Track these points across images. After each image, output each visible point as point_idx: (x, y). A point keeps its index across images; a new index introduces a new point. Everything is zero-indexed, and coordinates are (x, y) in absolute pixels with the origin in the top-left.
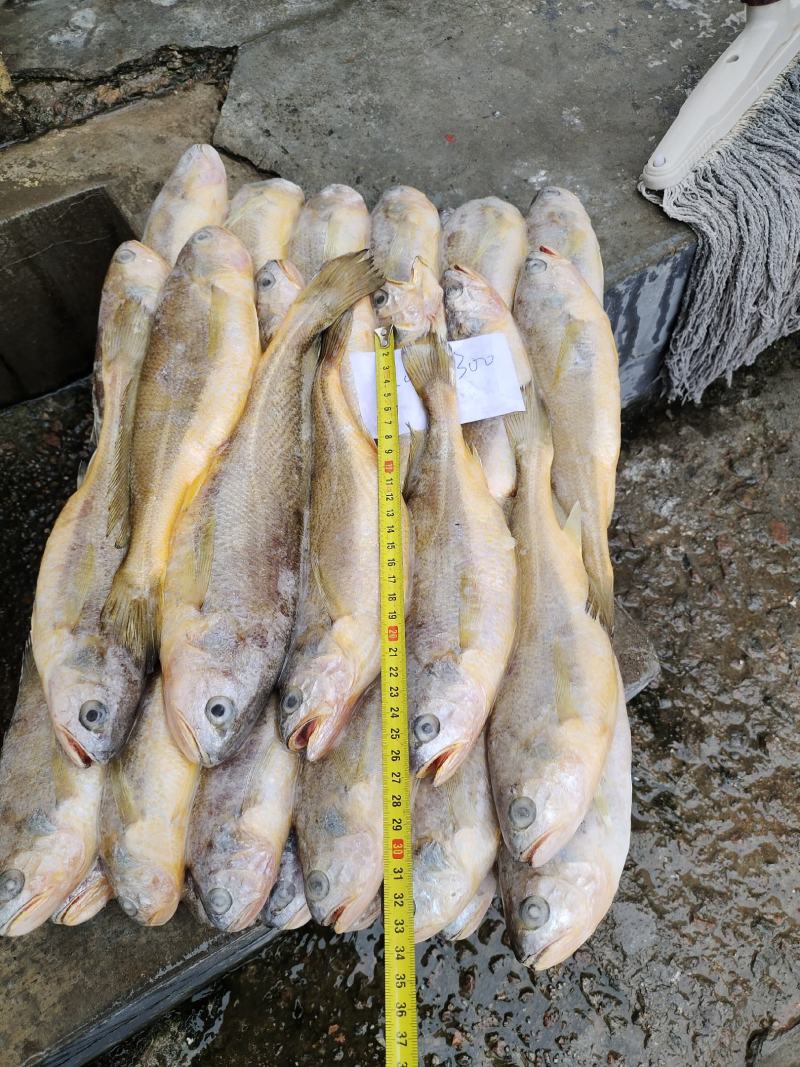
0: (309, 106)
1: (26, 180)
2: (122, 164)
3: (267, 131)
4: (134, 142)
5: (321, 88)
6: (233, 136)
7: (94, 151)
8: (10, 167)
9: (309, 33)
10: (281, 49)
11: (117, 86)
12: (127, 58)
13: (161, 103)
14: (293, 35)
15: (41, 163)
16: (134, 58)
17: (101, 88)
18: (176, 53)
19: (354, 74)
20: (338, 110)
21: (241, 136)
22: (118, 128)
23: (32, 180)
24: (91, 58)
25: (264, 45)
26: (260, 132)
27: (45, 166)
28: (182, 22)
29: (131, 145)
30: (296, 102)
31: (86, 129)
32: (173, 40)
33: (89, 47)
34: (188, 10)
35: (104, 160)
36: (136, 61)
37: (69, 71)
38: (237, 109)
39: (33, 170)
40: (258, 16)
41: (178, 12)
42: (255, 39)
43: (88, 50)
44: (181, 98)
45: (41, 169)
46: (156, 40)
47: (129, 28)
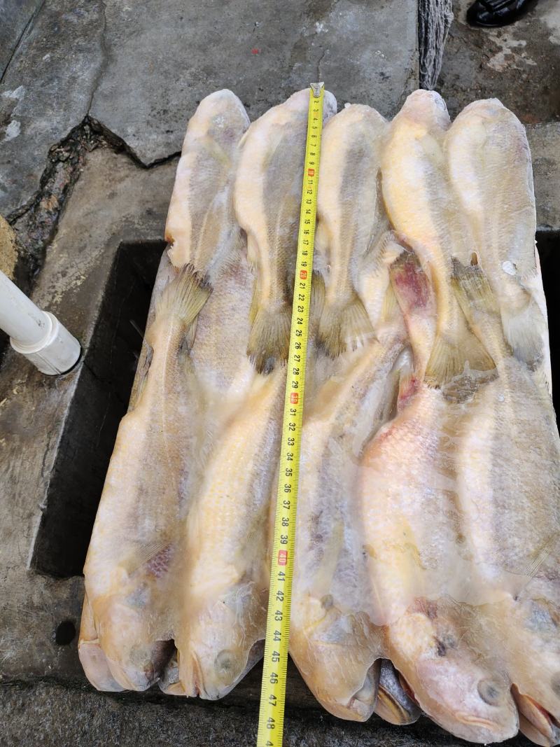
0: (167, 104)
1: (74, 282)
2: (112, 224)
3: (168, 131)
4: (100, 210)
5: (160, 91)
6: (154, 151)
7: (86, 234)
8: (54, 287)
9: (113, 78)
10: (112, 95)
11: (50, 195)
12: (40, 174)
13: (83, 182)
14: (106, 86)
15: (67, 268)
16: (43, 170)
17: (43, 204)
18: (58, 150)
19: (165, 72)
20: (184, 92)
21: (158, 146)
22: (80, 213)
23: (78, 278)
24: (20, 193)
25: (99, 102)
26: (165, 135)
27: (72, 267)
28: (40, 134)
29: (101, 212)
30: (159, 107)
31: (63, 231)
32: (49, 144)
33: (9, 190)
34: (33, 126)
35: (98, 232)
36: (45, 171)
37: (17, 210)
38: (136, 138)
39: (68, 275)
40: (74, 94)
41: (29, 132)
42: (90, 105)
43: (11, 192)
44: (88, 169)
45: (74, 270)
46: (42, 152)
47: (16, 162)
